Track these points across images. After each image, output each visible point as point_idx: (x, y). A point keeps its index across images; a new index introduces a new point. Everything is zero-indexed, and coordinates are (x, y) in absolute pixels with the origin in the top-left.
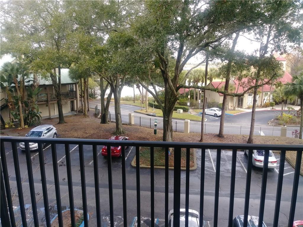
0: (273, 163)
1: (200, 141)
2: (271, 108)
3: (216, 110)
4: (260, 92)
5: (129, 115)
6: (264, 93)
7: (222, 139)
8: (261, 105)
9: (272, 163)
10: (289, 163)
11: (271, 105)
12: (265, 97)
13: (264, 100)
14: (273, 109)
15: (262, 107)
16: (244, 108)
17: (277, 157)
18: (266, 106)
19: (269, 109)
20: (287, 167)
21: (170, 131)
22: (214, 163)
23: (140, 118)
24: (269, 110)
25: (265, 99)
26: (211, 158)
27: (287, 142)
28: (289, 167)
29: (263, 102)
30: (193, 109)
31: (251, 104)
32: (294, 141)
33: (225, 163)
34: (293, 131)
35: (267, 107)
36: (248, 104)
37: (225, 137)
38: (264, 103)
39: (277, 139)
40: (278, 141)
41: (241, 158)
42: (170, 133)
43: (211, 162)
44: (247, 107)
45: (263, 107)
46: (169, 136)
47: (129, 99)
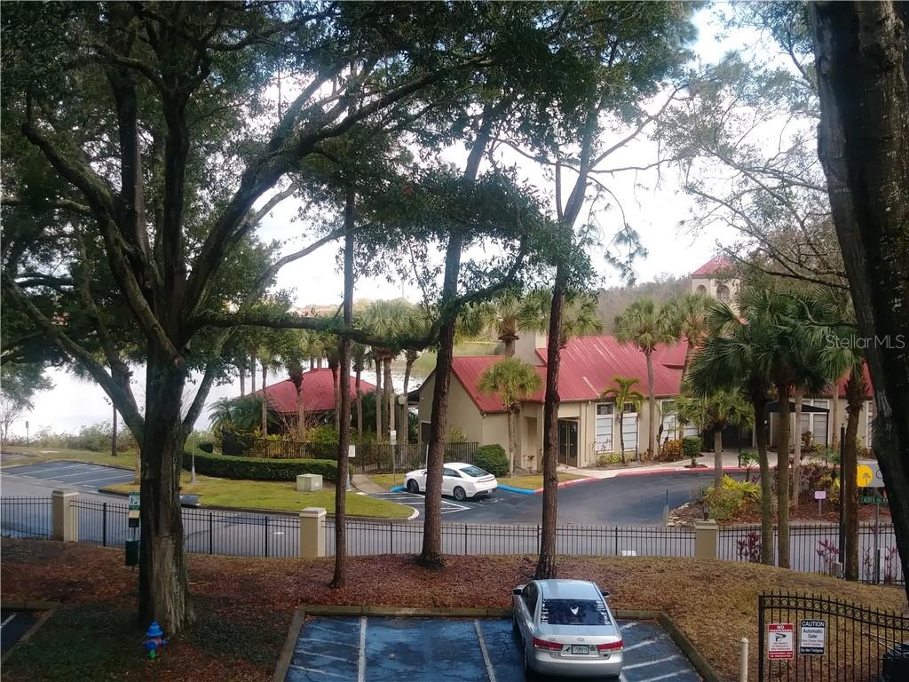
0: (609, 651)
1: (329, 586)
2: (689, 462)
3: (461, 473)
4: (641, 398)
5: (54, 498)
6: (660, 403)
7: (433, 574)
8: (650, 450)
9: (604, 652)
10: (687, 656)
11: (687, 449)
12: (664, 416)
13: (660, 433)
14: (694, 465)
15: (652, 458)
16: (584, 464)
17: (648, 635)
18: (669, 455)
19: (679, 466)
20: (675, 671)
21: (167, 534)
22: (366, 670)
23: (105, 511)
24: (677, 469)
25: (666, 427)
26: (362, 652)
27: (696, 574)
28: (684, 671)
29: (659, 441)
30: (370, 472)
31: (608, 446)
32: (726, 571)
33: (419, 669)
34: (739, 539)
35: (672, 461)
36: (598, 448)
37: (449, 564)
38: (662, 441)
39: (662, 565)
40: (662, 571)
41: (491, 647)
42: (170, 542)
43: (355, 670)
44: (593, 461)
45: (658, 460)
46: (164, 555)
47: (96, 444)
